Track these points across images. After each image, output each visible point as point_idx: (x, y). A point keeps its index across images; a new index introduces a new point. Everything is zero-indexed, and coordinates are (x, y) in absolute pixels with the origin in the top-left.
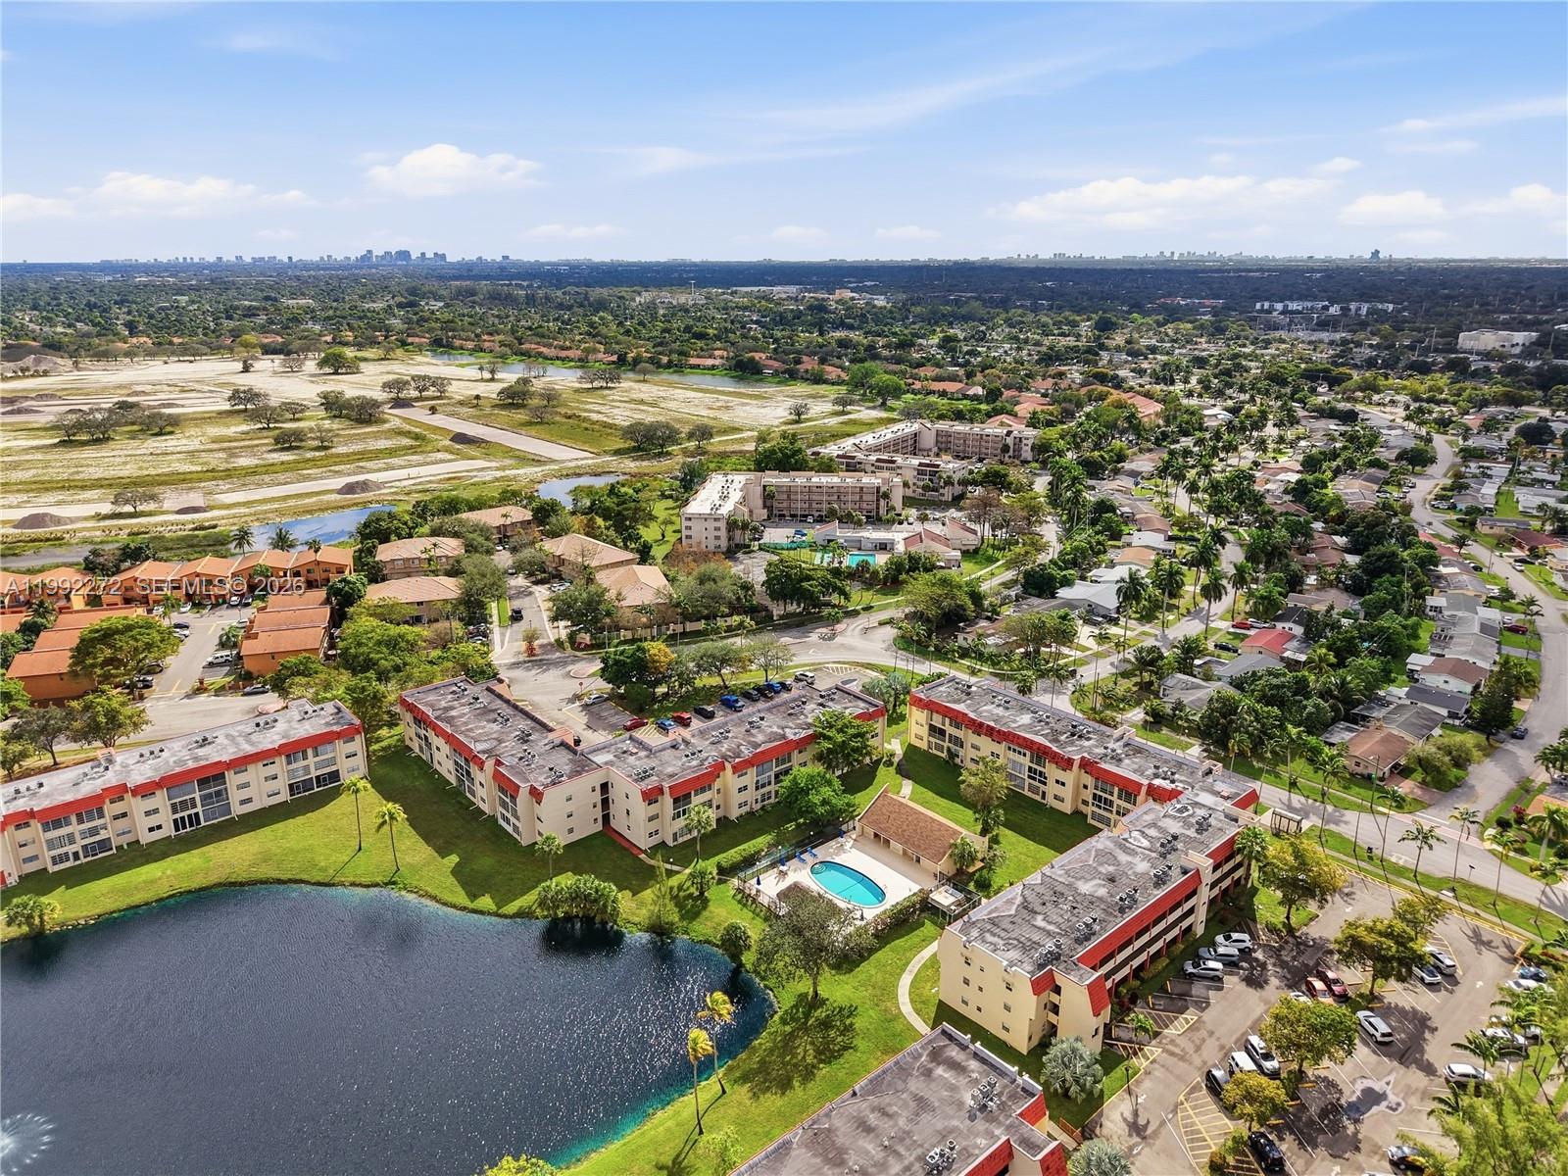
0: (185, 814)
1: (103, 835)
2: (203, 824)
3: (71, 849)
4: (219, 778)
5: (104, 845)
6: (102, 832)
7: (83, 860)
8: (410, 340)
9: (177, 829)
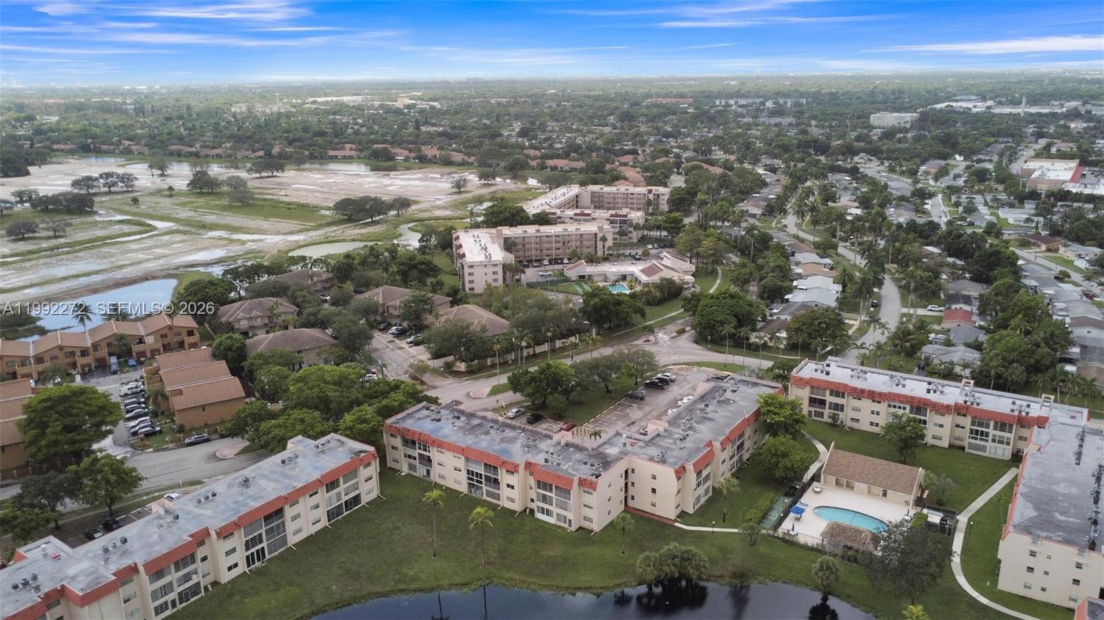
0: (254, 550)
1: (195, 579)
2: (267, 557)
3: (170, 597)
4: (279, 512)
5: (195, 589)
6: (194, 577)
7: (180, 607)
8: (55, 147)
9: (249, 565)
